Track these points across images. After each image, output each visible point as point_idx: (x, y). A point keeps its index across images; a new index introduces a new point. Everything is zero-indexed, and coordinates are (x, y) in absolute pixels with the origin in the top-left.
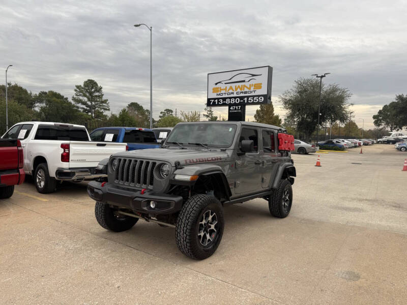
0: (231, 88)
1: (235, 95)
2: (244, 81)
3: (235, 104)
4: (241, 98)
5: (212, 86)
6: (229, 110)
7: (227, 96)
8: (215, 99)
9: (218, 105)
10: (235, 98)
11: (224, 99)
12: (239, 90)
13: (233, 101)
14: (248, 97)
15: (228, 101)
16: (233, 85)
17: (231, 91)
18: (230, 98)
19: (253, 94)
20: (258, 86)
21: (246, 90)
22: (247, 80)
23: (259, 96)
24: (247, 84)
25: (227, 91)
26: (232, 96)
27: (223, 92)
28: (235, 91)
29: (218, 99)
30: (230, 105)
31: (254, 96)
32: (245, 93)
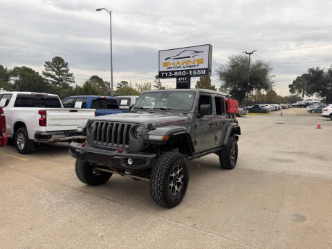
0: (178, 63)
1: (182, 69)
2: (189, 57)
3: (182, 76)
4: (187, 71)
5: (163, 61)
6: (177, 81)
7: (175, 69)
8: (165, 72)
9: (168, 77)
10: (182, 71)
11: (173, 72)
12: (185, 64)
13: (180, 73)
14: (193, 70)
15: (176, 74)
16: (180, 60)
17: (178, 65)
18: (178, 71)
19: (197, 68)
20: (201, 61)
21: (191, 64)
22: (192, 56)
23: (201, 69)
24: (191, 59)
25: (175, 65)
26: (179, 69)
27: (171, 66)
28: (182, 65)
29: (168, 72)
30: (178, 77)
31: (197, 70)
32: (190, 66)
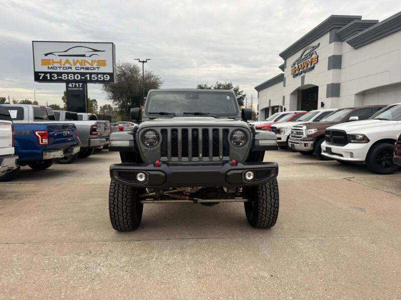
0: (68, 62)
1: (74, 70)
2: (84, 56)
3: (75, 81)
4: (82, 74)
5: (40, 57)
6: (67, 87)
7: (62, 70)
8: (46, 73)
9: (51, 81)
10: (74, 73)
11: (59, 74)
12: (78, 65)
13: (71, 77)
14: (91, 74)
15: (64, 77)
16: (71, 59)
17: (67, 65)
18: (68, 73)
19: (96, 71)
20: (103, 63)
21: (87, 65)
22: (88, 54)
23: (104, 74)
24: (89, 60)
25: (59, 64)
26: (69, 70)
27: (55, 65)
28: (74, 66)
29: (51, 73)
30: (68, 82)
31: (98, 74)
32: (87, 69)
